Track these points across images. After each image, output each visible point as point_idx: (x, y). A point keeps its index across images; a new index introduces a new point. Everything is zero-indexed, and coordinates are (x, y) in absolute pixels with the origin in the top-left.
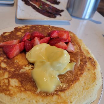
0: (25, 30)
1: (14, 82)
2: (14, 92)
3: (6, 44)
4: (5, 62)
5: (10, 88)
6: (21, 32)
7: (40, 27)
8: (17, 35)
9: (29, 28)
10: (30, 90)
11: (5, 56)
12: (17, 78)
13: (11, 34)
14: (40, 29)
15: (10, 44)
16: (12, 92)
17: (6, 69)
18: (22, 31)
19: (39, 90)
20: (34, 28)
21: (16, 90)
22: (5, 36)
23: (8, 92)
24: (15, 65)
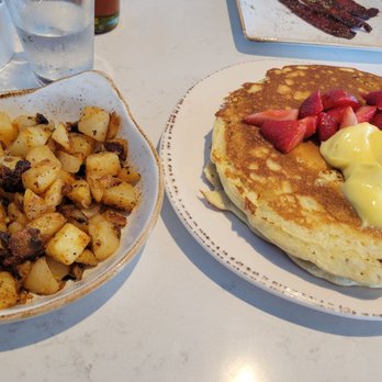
0: (294, 79)
1: (308, 204)
2: (314, 221)
3: (266, 117)
4: (274, 160)
5: (303, 213)
6: (285, 84)
7: (331, 72)
8: (280, 95)
9: (302, 74)
10: (347, 222)
11: (271, 146)
12: (313, 195)
13: (264, 90)
14: (334, 79)
15: (280, 117)
16: (309, 221)
17: (283, 174)
18: (289, 82)
19: (365, 224)
20: (317, 76)
21: (317, 218)
22: (252, 94)
23: (302, 221)
24: (301, 169)
